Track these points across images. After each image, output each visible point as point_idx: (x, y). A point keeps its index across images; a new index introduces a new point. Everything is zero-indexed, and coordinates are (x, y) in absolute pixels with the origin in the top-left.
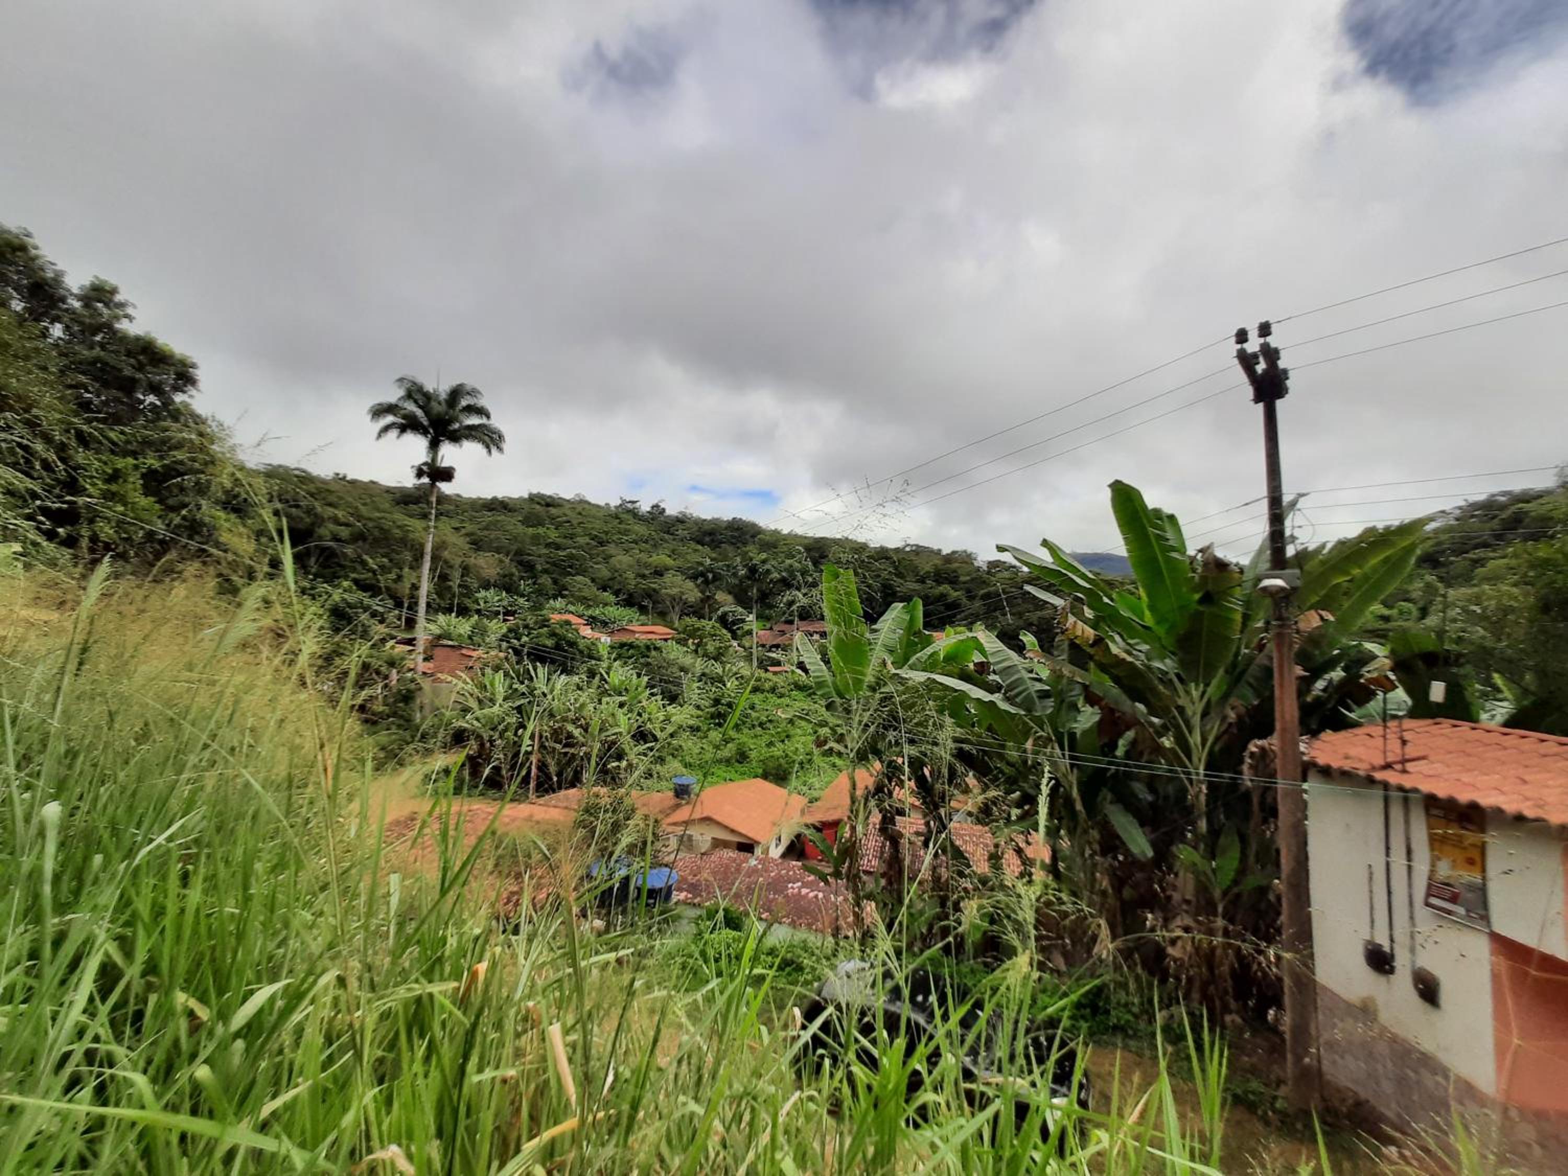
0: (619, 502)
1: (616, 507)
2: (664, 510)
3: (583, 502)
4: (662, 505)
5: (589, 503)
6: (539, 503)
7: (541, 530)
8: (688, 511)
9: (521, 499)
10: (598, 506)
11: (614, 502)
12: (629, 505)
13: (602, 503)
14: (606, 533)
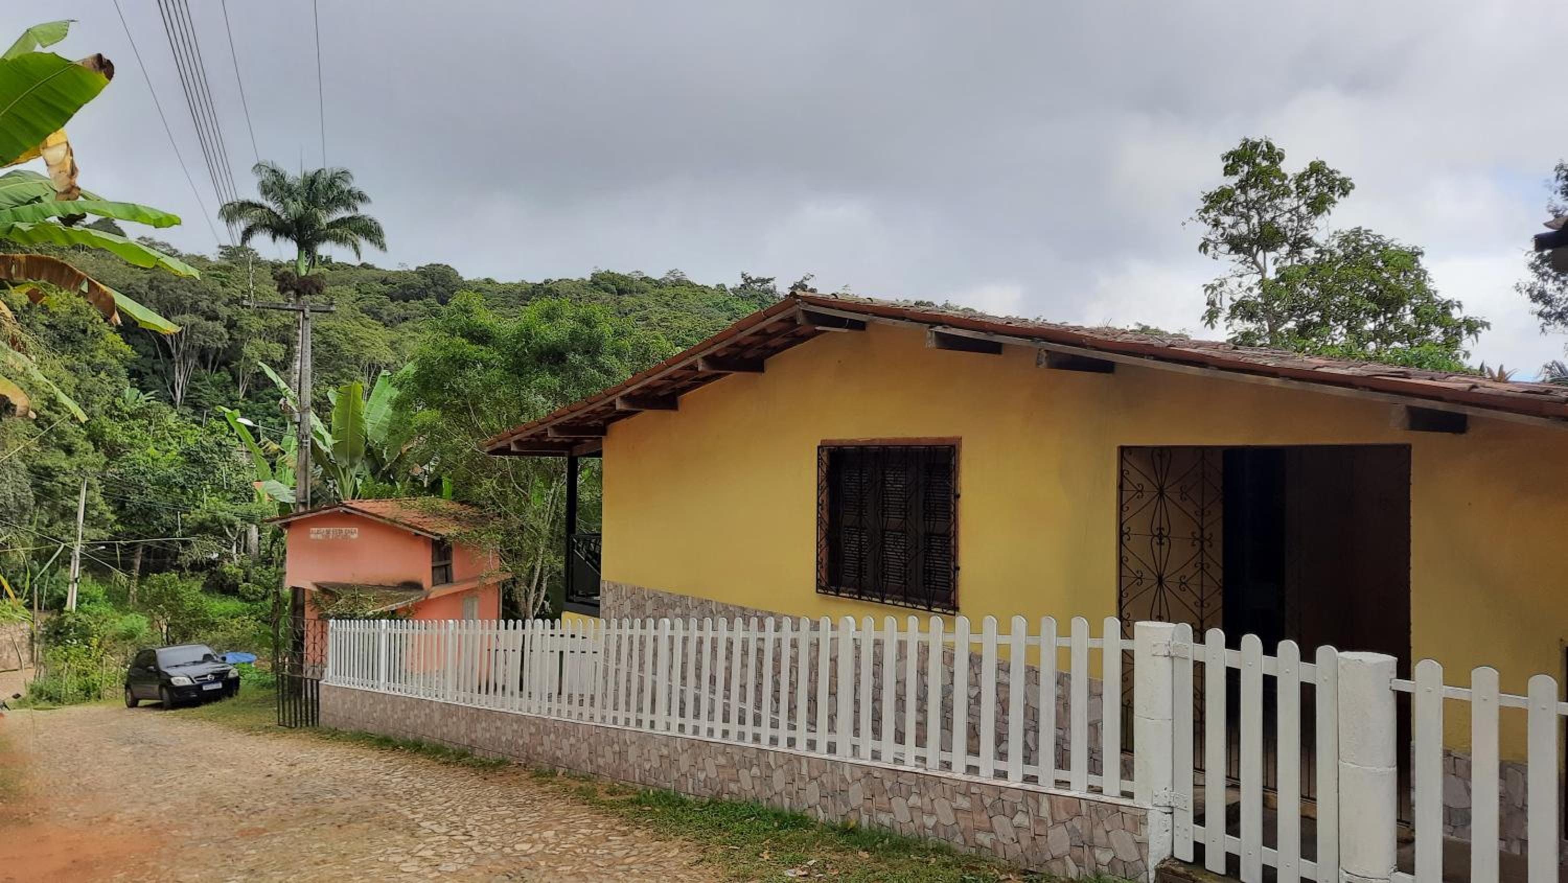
0: (740, 282)
1: (733, 290)
2: (813, 290)
4: (810, 284)
5: (691, 285)
6: (606, 290)
10: (704, 289)
11: (733, 282)
12: (756, 286)
13: (712, 285)
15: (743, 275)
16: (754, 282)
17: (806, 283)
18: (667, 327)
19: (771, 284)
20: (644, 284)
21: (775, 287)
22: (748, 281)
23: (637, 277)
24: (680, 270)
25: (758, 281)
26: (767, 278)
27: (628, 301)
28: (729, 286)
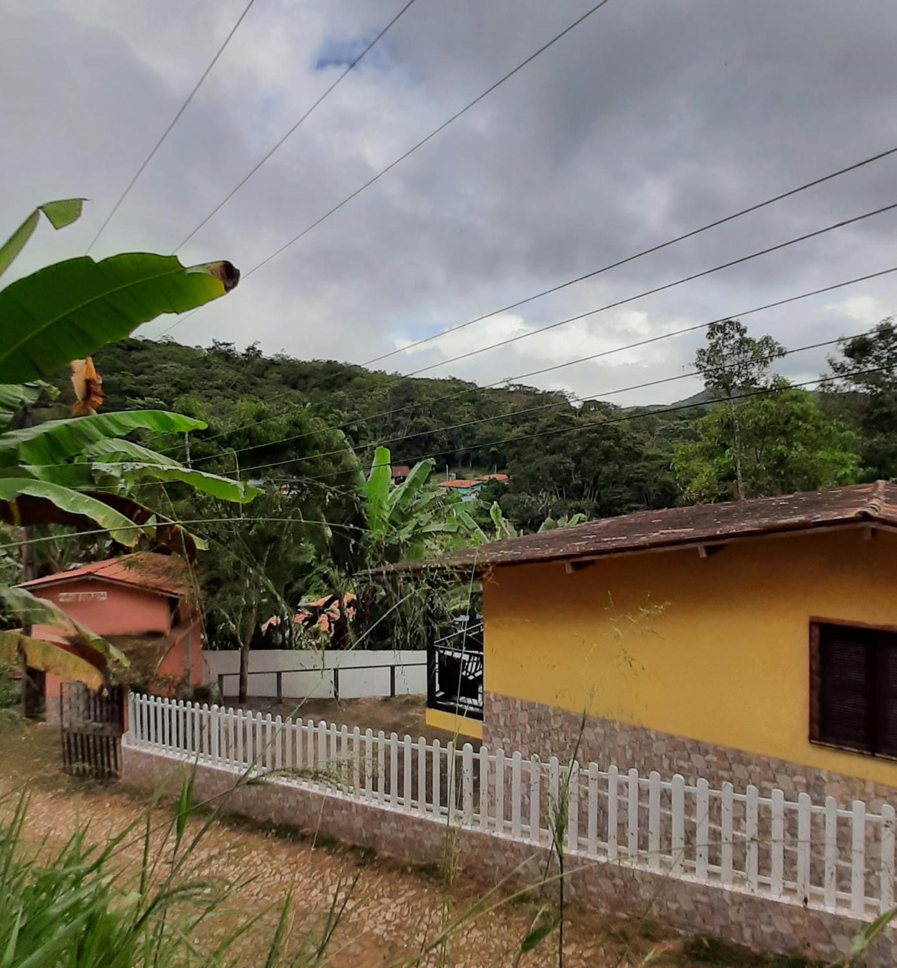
0: (212, 345)
1: (207, 349)
3: (172, 344)
4: (258, 348)
5: (178, 346)
6: (119, 346)
8: (285, 354)
12: (223, 347)
13: (192, 346)
14: (190, 379)
15: (214, 340)
16: (221, 345)
20: (146, 343)
21: (234, 348)
22: (217, 344)
25: (224, 344)
26: (229, 342)
27: (135, 355)
28: (204, 347)
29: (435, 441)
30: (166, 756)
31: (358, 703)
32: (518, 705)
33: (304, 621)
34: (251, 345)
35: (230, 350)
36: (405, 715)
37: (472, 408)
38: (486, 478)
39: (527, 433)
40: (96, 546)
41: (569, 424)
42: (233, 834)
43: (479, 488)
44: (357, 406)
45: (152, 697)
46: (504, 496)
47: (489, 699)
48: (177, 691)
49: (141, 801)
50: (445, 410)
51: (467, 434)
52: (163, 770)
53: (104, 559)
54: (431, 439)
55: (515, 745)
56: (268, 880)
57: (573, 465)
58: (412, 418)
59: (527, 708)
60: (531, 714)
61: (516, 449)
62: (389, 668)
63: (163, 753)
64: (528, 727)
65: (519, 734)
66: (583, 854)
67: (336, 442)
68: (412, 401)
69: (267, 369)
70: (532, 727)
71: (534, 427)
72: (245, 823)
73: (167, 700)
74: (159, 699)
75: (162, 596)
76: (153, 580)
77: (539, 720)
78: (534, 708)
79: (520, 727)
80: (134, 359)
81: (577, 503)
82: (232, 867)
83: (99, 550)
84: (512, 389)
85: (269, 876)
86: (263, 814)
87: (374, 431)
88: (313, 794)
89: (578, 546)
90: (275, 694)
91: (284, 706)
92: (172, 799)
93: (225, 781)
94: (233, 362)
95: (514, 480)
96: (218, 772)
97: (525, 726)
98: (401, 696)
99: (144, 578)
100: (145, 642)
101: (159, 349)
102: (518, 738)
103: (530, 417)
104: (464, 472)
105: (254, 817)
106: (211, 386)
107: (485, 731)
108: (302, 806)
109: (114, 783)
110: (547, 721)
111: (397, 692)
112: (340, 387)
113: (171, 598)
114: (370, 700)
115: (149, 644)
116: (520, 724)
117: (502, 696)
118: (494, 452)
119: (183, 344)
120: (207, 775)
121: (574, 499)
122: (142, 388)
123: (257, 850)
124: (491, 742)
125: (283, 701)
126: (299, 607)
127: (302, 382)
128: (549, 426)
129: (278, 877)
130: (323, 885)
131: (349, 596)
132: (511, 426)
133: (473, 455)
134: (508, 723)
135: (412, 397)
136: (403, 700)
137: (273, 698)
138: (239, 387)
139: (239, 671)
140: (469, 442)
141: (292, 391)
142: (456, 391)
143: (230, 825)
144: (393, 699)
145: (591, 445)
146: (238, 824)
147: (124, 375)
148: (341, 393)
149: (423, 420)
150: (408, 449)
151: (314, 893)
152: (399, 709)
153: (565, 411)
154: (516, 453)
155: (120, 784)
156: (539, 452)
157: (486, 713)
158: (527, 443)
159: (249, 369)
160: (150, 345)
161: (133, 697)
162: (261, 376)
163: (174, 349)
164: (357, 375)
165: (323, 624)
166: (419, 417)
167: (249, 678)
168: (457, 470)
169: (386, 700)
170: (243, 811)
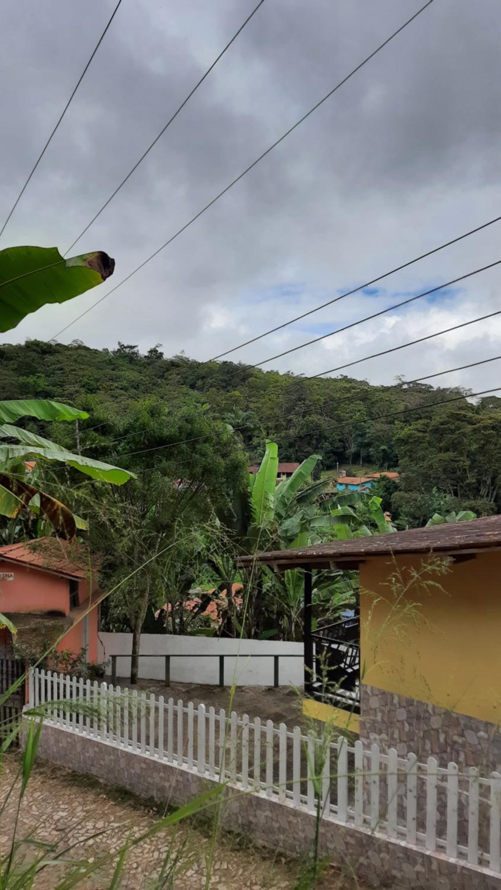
0: (117, 347)
1: (114, 352)
2: (161, 354)
3: (81, 347)
4: (160, 350)
5: (87, 349)
6: (34, 351)
7: (31, 380)
8: (184, 355)
9: (19, 347)
10: (96, 351)
11: (113, 347)
12: (127, 350)
13: (100, 349)
14: (97, 380)
15: (119, 343)
16: (125, 348)
17: (157, 349)
18: (76, 375)
19: (135, 350)
20: (58, 347)
21: (138, 351)
22: (122, 347)
23: (53, 343)
24: (80, 339)
25: (128, 347)
26: (133, 345)
27: (49, 358)
28: (111, 350)
29: (326, 438)
30: (61, 728)
31: (242, 691)
32: (396, 701)
33: (194, 608)
34: (153, 347)
35: (133, 353)
36: (287, 706)
37: (362, 406)
38: (378, 475)
39: (419, 431)
40: (7, 531)
41: (464, 421)
42: (118, 808)
43: (369, 485)
44: (252, 405)
45: (49, 673)
46: (396, 493)
47: (366, 692)
48: (72, 667)
49: (37, 771)
50: (336, 409)
51: (357, 432)
52: (57, 741)
53: (14, 543)
54: (322, 437)
55: (393, 742)
56: (146, 855)
57: (468, 463)
58: (304, 417)
59: (405, 704)
60: (409, 712)
61: (408, 447)
62: (273, 658)
63: (58, 726)
64: (406, 725)
65: (397, 732)
66: (462, 863)
67: (225, 437)
68: (304, 399)
69: (168, 370)
70: (410, 724)
71: (427, 425)
72: (129, 799)
73: (62, 675)
74: (55, 674)
75: (62, 578)
76: (55, 564)
77: (418, 718)
78: (412, 705)
79: (398, 725)
80: (47, 362)
81: (472, 502)
82: (114, 840)
83: (10, 535)
84: (405, 387)
85: (148, 853)
86: (146, 792)
87: (267, 428)
88: (192, 775)
89: (458, 539)
90: (163, 677)
91: (172, 689)
92: (65, 770)
93: (112, 757)
94: (137, 364)
95: (407, 479)
96: (106, 746)
97: (403, 724)
98: (285, 687)
99: (46, 561)
100: (46, 620)
101: (70, 352)
102: (396, 736)
103: (423, 415)
104: (353, 469)
105: (138, 793)
106: (117, 387)
107: (363, 725)
108: (181, 786)
109: (15, 751)
110: (427, 720)
111: (281, 683)
112: (235, 387)
113: (71, 580)
114: (253, 689)
115: (50, 623)
116: (398, 721)
117: (379, 690)
118: (384, 450)
119: (92, 348)
120: (97, 749)
121: (469, 498)
122: (55, 389)
123: (139, 825)
124: (368, 738)
125: (171, 684)
126: (189, 594)
127: (199, 383)
128: (442, 424)
129: (156, 854)
130: (198, 866)
131: (237, 586)
132: (403, 424)
133: (363, 453)
134: (386, 719)
135: (303, 396)
136: (287, 691)
137: (162, 681)
138: (142, 388)
139: (131, 653)
140: (360, 439)
141: (191, 392)
142: (348, 390)
143: (115, 799)
144: (277, 690)
145: (488, 442)
146: (122, 799)
147: (39, 377)
148: (237, 393)
149: (315, 418)
150: (300, 446)
151: (189, 873)
152: (282, 700)
153: (461, 408)
154: (409, 451)
155: (20, 753)
156: (432, 449)
157: (363, 707)
158: (418, 441)
159: (149, 371)
160: (61, 349)
161: (33, 672)
162: (162, 377)
163: (83, 352)
164: (251, 375)
165: (211, 611)
166: (310, 415)
167: (140, 660)
168: (348, 468)
169: (269, 690)
170: (128, 787)
